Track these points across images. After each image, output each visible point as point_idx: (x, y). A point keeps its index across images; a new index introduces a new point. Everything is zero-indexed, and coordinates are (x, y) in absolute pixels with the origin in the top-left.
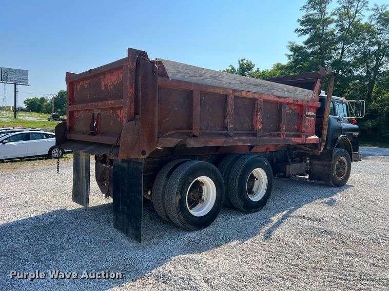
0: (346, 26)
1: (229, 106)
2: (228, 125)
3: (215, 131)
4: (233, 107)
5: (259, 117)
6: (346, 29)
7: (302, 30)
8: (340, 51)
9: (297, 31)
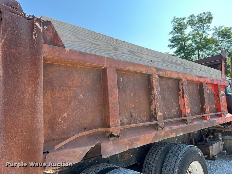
0: (198, 41)
1: (155, 88)
2: (155, 113)
3: (142, 124)
4: (159, 89)
5: (186, 99)
6: (199, 42)
7: (172, 45)
8: (197, 55)
9: (169, 46)
